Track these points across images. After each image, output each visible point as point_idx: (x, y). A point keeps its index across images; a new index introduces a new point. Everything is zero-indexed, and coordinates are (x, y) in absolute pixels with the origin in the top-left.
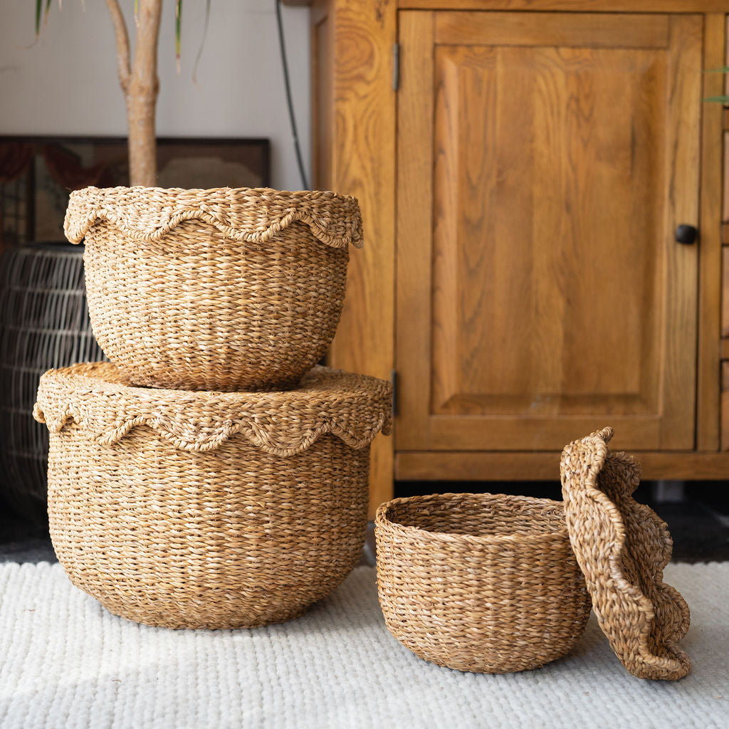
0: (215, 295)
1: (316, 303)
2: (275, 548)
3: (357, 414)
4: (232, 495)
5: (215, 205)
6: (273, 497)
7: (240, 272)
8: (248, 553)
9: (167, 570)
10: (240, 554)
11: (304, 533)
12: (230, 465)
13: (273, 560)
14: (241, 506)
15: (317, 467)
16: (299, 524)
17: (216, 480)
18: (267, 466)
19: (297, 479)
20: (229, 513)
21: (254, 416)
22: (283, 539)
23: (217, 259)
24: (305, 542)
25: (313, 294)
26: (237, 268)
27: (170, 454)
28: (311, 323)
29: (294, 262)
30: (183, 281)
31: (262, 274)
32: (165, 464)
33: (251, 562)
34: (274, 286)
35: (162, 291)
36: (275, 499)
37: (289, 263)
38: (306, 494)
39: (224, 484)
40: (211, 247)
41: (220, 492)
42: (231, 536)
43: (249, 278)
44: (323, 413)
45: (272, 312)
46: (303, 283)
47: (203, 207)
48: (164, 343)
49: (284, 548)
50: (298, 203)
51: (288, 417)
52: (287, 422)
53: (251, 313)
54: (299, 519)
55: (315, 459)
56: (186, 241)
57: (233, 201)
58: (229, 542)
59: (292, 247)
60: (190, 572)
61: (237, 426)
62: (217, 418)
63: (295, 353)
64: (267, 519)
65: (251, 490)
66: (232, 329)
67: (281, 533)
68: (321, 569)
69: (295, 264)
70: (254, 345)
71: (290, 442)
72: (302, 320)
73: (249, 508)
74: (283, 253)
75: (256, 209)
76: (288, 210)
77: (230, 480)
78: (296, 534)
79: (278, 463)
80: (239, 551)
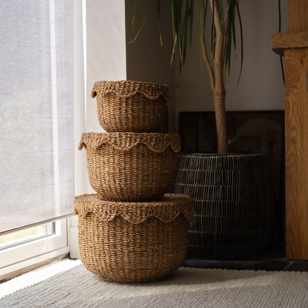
0: (114, 169)
1: (152, 172)
2: (134, 256)
3: (165, 211)
4: (119, 237)
5: (113, 138)
6: (133, 238)
7: (122, 161)
8: (125, 257)
9: (100, 262)
10: (122, 257)
11: (146, 251)
12: (118, 226)
13: (134, 260)
14: (122, 240)
15: (151, 228)
16: (144, 248)
17: (113, 231)
18: (131, 227)
19: (142, 232)
20: (118, 243)
21: (124, 210)
22: (137, 253)
23: (115, 156)
24: (147, 254)
25: (151, 169)
26: (121, 160)
27: (100, 222)
28: (151, 179)
29: (142, 157)
30: (105, 164)
31: (130, 162)
32: (99, 226)
33: (126, 260)
34: (134, 166)
35: (100, 167)
36: (134, 239)
37: (140, 158)
38: (146, 238)
39: (116, 233)
40: (113, 152)
41: (115, 235)
42: (119, 251)
43: (125, 163)
44: (150, 210)
45: (134, 175)
46: (146, 165)
47: (109, 139)
48: (101, 185)
49: (138, 256)
50: (141, 137)
51: (136, 211)
52: (136, 212)
53: (127, 175)
54: (144, 246)
55: (150, 226)
56: (106, 151)
57: (118, 137)
58: (118, 253)
59: (141, 152)
60: (107, 262)
61: (119, 213)
62: (112, 210)
63: (146, 189)
64: (131, 245)
65: (125, 235)
66: (120, 181)
67: (136, 251)
68: (155, 264)
69: (143, 158)
70: (129, 186)
71: (137, 219)
72: (147, 178)
73: (125, 241)
74: (137, 154)
75: (126, 139)
76: (137, 139)
77: (118, 231)
78: (143, 251)
79: (135, 226)
80: (122, 256)
